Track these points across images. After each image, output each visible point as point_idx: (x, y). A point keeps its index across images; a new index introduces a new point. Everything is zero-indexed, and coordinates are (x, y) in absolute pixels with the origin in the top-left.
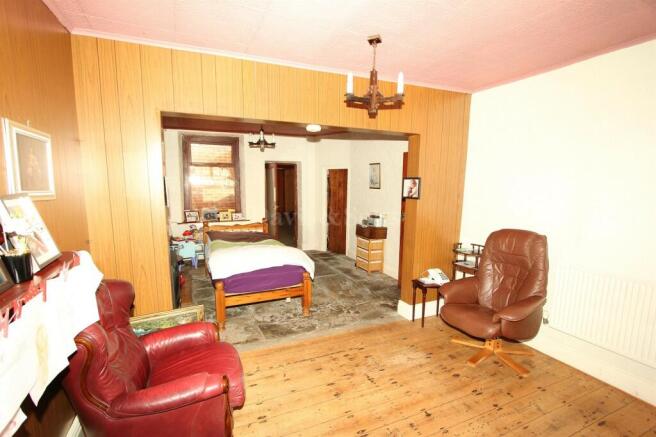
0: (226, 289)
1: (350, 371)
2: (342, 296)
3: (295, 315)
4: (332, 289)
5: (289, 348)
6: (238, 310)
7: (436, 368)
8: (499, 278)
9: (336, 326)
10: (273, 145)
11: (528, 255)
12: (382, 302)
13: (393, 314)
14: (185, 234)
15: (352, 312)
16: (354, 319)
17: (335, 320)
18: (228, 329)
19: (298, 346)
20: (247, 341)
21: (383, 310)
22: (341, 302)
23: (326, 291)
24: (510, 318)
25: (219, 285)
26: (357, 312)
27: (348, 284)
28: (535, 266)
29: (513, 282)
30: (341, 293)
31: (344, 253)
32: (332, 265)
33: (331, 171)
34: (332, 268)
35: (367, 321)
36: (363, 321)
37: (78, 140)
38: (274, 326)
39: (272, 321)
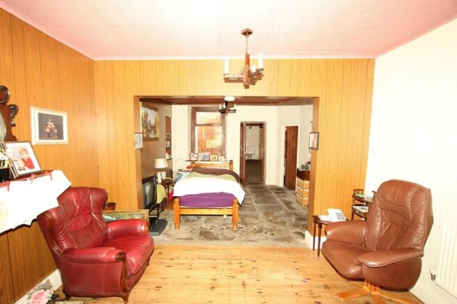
0: (180, 203)
1: (234, 275)
2: (271, 221)
3: (227, 228)
4: (266, 214)
5: (207, 249)
6: (195, 218)
7: (305, 291)
8: (385, 226)
9: (250, 241)
10: (235, 110)
11: (409, 206)
12: (298, 230)
13: (300, 241)
14: (187, 168)
15: (269, 233)
16: (267, 238)
17: (252, 237)
18: (181, 229)
19: (213, 249)
20: (186, 239)
21: (296, 236)
22: (266, 225)
23: (261, 215)
24: (372, 263)
25: (177, 200)
26: (273, 234)
27: (282, 212)
28: (416, 218)
29: (397, 231)
30: (271, 218)
31: (294, 189)
32: (279, 197)
33: (287, 127)
34: (278, 199)
35: (276, 243)
36: (272, 242)
37: (95, 114)
38: (210, 232)
39: (211, 229)
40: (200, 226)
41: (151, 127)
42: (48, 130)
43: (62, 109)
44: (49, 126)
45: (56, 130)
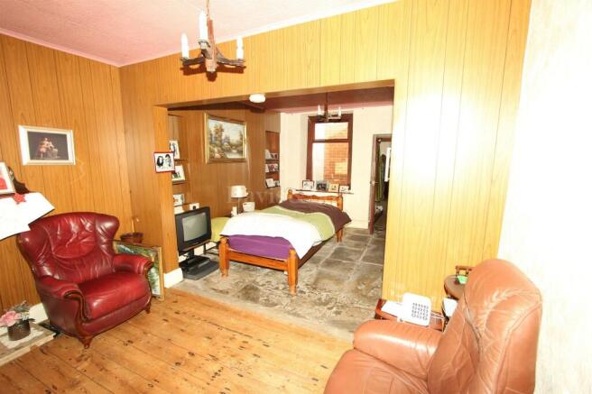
4: (360, 280)
9: (295, 314)
15: (334, 309)
17: (304, 309)
18: (229, 277)
20: (221, 291)
23: (352, 279)
25: (224, 240)
26: (338, 313)
36: (324, 324)
38: (257, 289)
39: (263, 285)
40: (253, 279)
41: (232, 145)
42: (43, 150)
43: (65, 127)
44: (45, 146)
45: (56, 150)
